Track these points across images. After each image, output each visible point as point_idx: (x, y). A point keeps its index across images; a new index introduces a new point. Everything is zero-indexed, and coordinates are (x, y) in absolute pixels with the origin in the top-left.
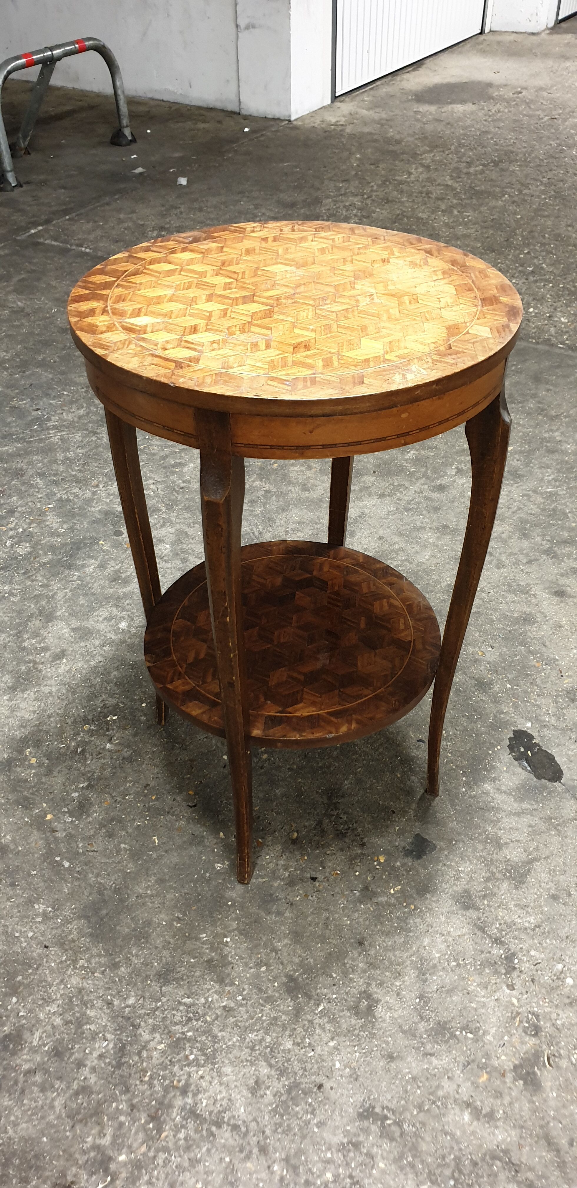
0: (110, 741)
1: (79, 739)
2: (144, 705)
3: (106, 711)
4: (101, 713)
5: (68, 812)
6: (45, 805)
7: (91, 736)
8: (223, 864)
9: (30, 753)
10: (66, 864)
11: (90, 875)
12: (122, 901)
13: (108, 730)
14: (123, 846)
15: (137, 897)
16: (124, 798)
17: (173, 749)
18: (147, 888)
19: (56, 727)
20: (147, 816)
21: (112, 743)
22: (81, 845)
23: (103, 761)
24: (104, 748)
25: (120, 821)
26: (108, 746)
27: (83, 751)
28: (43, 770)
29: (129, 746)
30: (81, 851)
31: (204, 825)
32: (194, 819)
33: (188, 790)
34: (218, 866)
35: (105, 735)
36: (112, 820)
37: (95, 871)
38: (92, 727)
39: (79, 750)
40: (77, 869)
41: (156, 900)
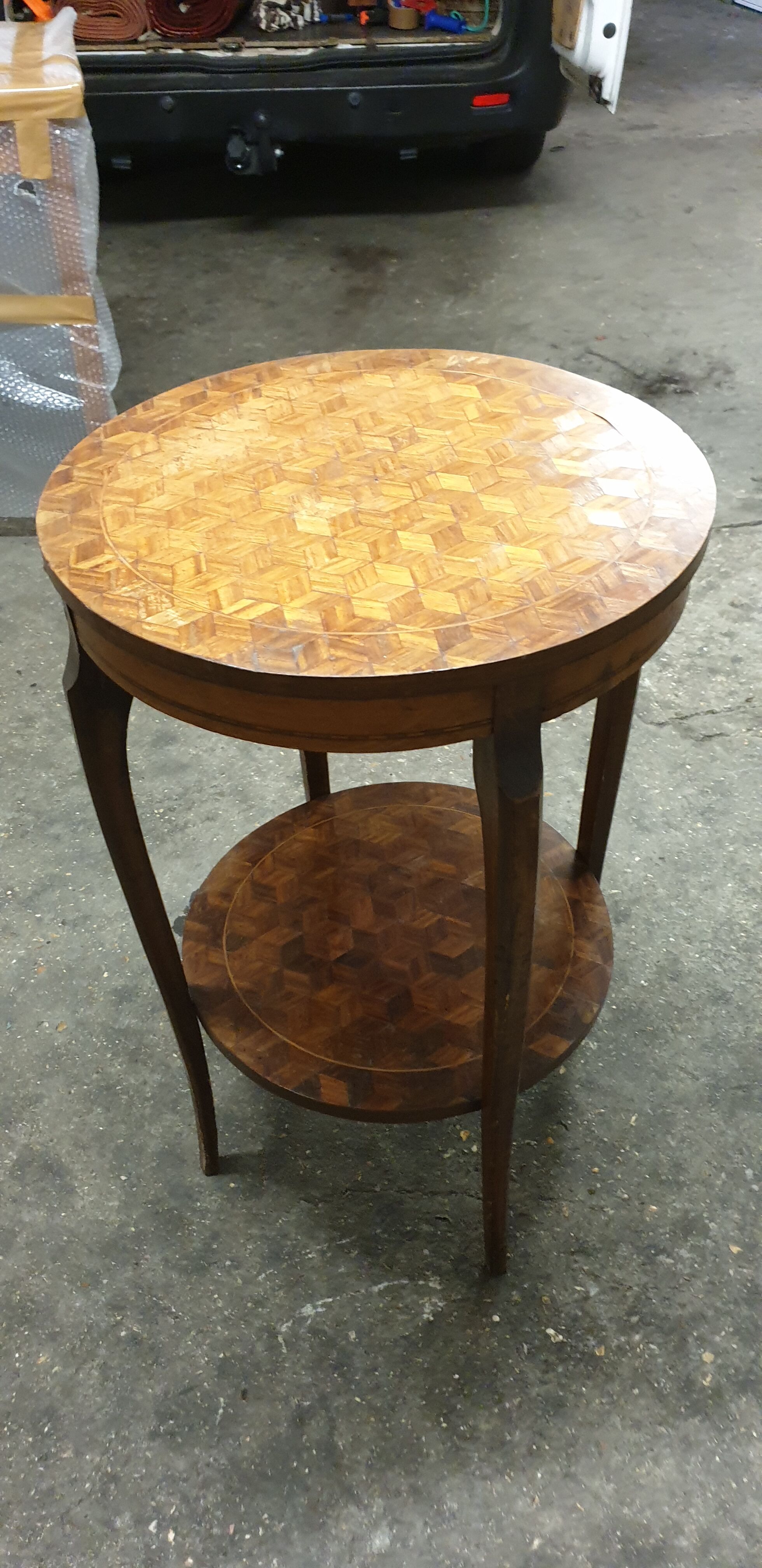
0: (586, 1298)
1: (623, 1339)
2: (496, 1318)
3: (553, 1358)
4: (563, 1361)
5: (707, 1237)
6: (731, 1272)
7: (603, 1329)
8: (587, 1043)
9: (704, 1376)
10: (749, 1172)
11: (731, 1140)
12: (716, 1088)
13: (575, 1319)
14: (673, 1143)
15: (698, 1079)
16: (629, 1199)
17: (522, 1215)
18: (681, 1080)
19: (641, 1395)
20: (621, 1154)
21: (588, 1292)
22: (719, 1182)
23: (618, 1274)
24: (603, 1292)
25: (655, 1174)
26: (593, 1292)
27: (630, 1314)
28: (704, 1329)
29: (568, 1268)
30: (723, 1175)
31: (570, 1095)
32: (575, 1110)
33: (551, 1146)
34: (593, 1045)
35: (586, 1313)
36: (662, 1182)
37: (722, 1139)
38: (592, 1342)
39: (635, 1319)
40: (740, 1157)
41: (682, 1062)
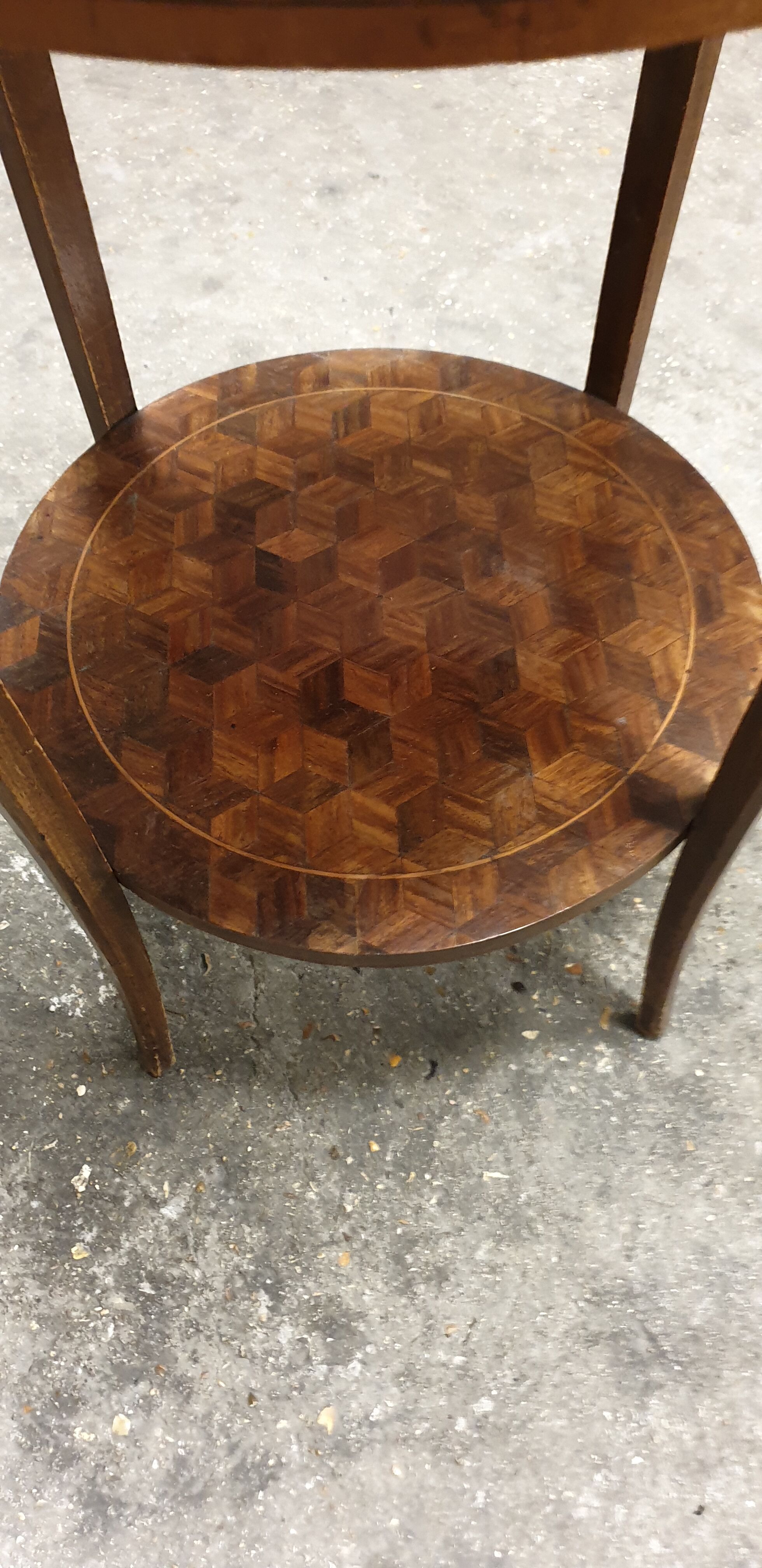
0: (155, 1204)
1: (109, 1280)
2: (82, 1090)
3: (48, 1188)
4: (48, 1204)
5: (331, 1363)
6: (283, 1424)
7: (115, 1245)
8: (602, 1055)
9: (92, 1428)
10: (485, 1405)
11: (535, 1353)
12: (629, 1296)
13: (117, 1200)
14: (480, 1255)
15: (629, 1258)
16: (349, 1216)
17: (254, 1065)
18: (611, 1228)
19: (34, 1335)
20: (420, 1176)
21: (165, 1202)
22: (442, 1356)
23: (210, 1239)
24: (173, 1225)
25: (410, 1242)
26: (171, 1212)
27: (152, 1278)
28: (167, 1404)
29: (195, 1163)
30: (458, 1360)
31: (490, 1060)
32: (469, 1078)
33: (387, 1066)
34: (604, 1066)
35: (130, 1212)
36: (398, 1259)
37: (529, 1337)
38: (89, 1237)
39: (146, 1288)
40: (509, 1381)
41: (649, 1220)
